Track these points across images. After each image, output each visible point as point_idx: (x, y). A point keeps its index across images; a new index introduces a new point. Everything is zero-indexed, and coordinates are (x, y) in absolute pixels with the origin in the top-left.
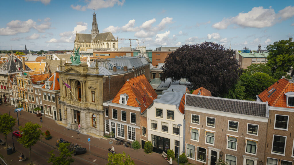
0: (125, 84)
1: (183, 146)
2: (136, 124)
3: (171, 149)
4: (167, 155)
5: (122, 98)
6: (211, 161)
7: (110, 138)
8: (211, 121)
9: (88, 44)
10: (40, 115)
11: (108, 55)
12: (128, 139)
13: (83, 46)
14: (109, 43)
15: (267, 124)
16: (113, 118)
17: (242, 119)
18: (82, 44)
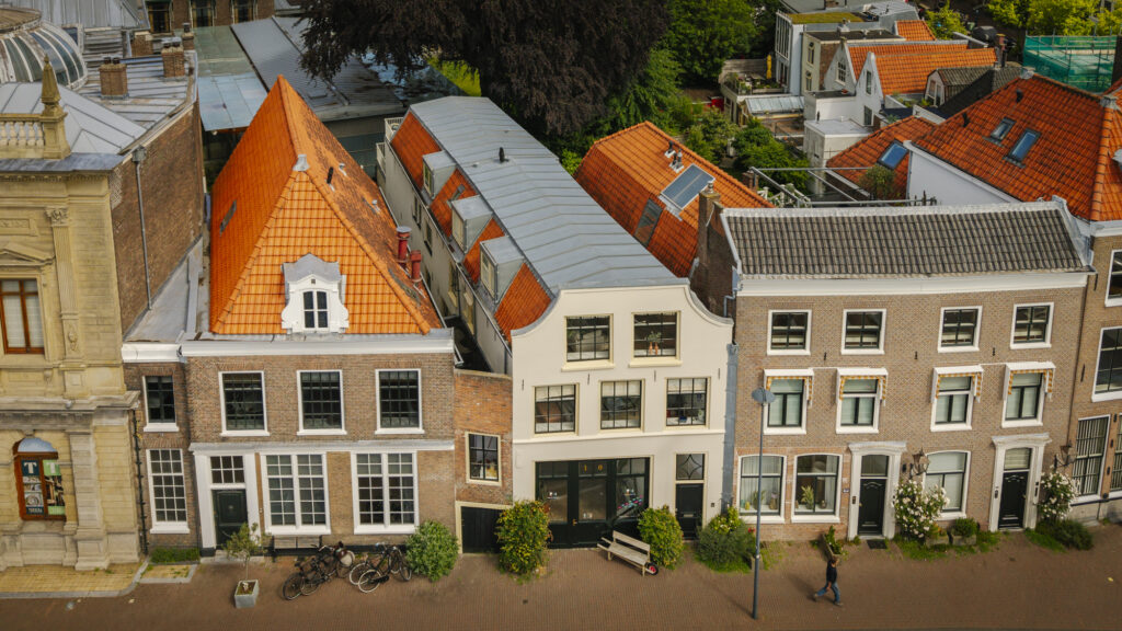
0: (286, 193)
1: (722, 472)
2: (420, 430)
3: (656, 503)
4: (647, 547)
5: (308, 297)
6: (861, 501)
7: (203, 560)
8: (864, 325)
12: (361, 529)
15: (1080, 293)
16: (225, 433)
17: (994, 293)
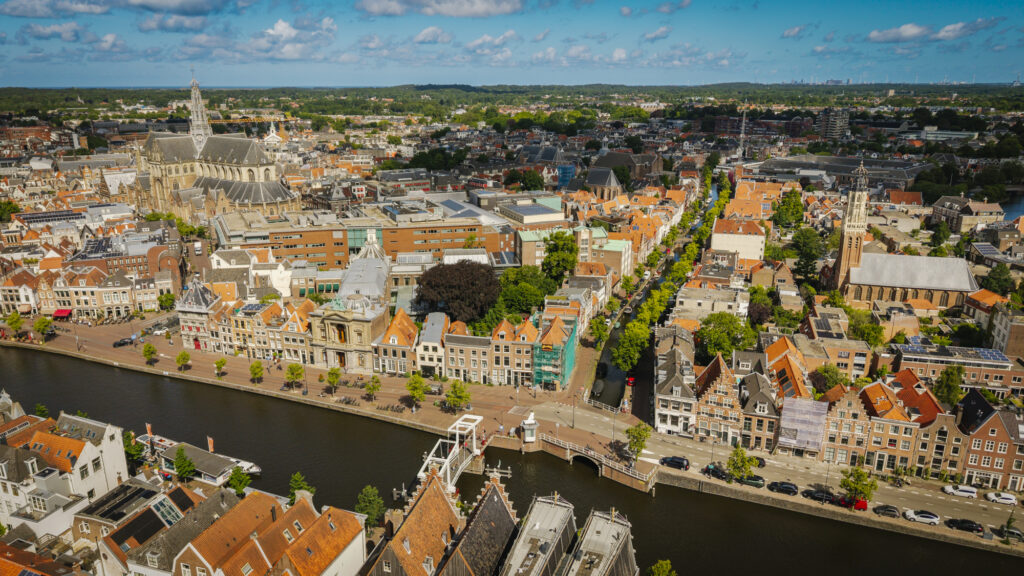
1: (444, 370)
2: (406, 359)
3: (436, 373)
4: (433, 378)
7: (380, 373)
8: (462, 352)
12: (399, 372)
13: (177, 171)
14: (254, 169)
16: (383, 356)
18: (173, 166)
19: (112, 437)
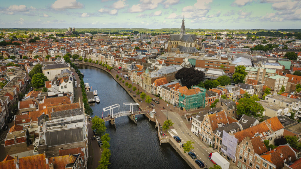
2: (156, 90)
9: (176, 42)
10: (138, 85)
11: (174, 59)
16: (152, 88)
19: (70, 83)
